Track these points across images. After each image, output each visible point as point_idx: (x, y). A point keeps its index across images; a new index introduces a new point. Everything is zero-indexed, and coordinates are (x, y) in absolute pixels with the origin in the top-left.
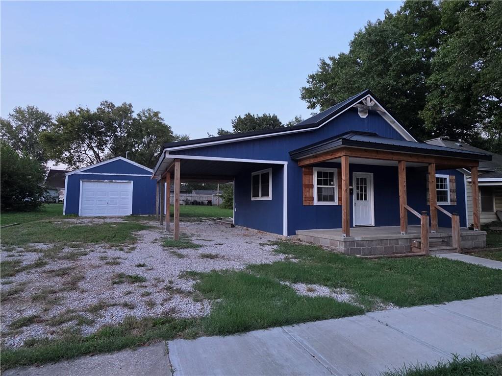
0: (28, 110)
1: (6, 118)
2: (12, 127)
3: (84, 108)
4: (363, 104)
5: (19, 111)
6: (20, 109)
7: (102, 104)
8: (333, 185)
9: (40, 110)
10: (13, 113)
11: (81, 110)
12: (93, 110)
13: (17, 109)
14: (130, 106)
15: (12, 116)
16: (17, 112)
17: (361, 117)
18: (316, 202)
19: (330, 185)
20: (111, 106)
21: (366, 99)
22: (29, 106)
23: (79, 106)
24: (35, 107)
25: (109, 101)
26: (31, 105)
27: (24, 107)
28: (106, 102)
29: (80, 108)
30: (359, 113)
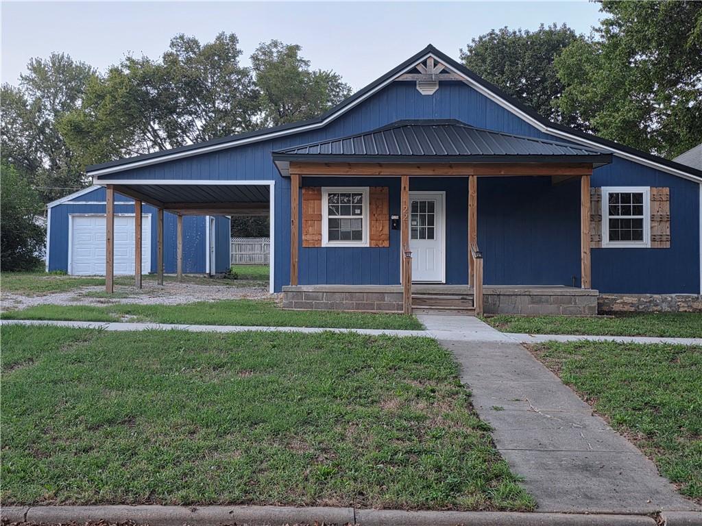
0: (54, 64)
1: (15, 84)
2: (24, 104)
3: (137, 57)
4: (418, 72)
5: (37, 68)
6: (39, 63)
7: (173, 45)
8: (358, 214)
9: (76, 61)
10: (27, 73)
11: (132, 63)
12: (157, 59)
13: (34, 63)
14: (233, 39)
15: (26, 79)
16: (34, 70)
17: (423, 93)
18: (325, 242)
19: (354, 214)
20: (191, 45)
21: (425, 63)
22: (54, 56)
23: (127, 54)
24: (66, 56)
25: (189, 35)
26: (59, 52)
27: (46, 59)
28: (182, 38)
29: (129, 59)
30: (418, 88)
